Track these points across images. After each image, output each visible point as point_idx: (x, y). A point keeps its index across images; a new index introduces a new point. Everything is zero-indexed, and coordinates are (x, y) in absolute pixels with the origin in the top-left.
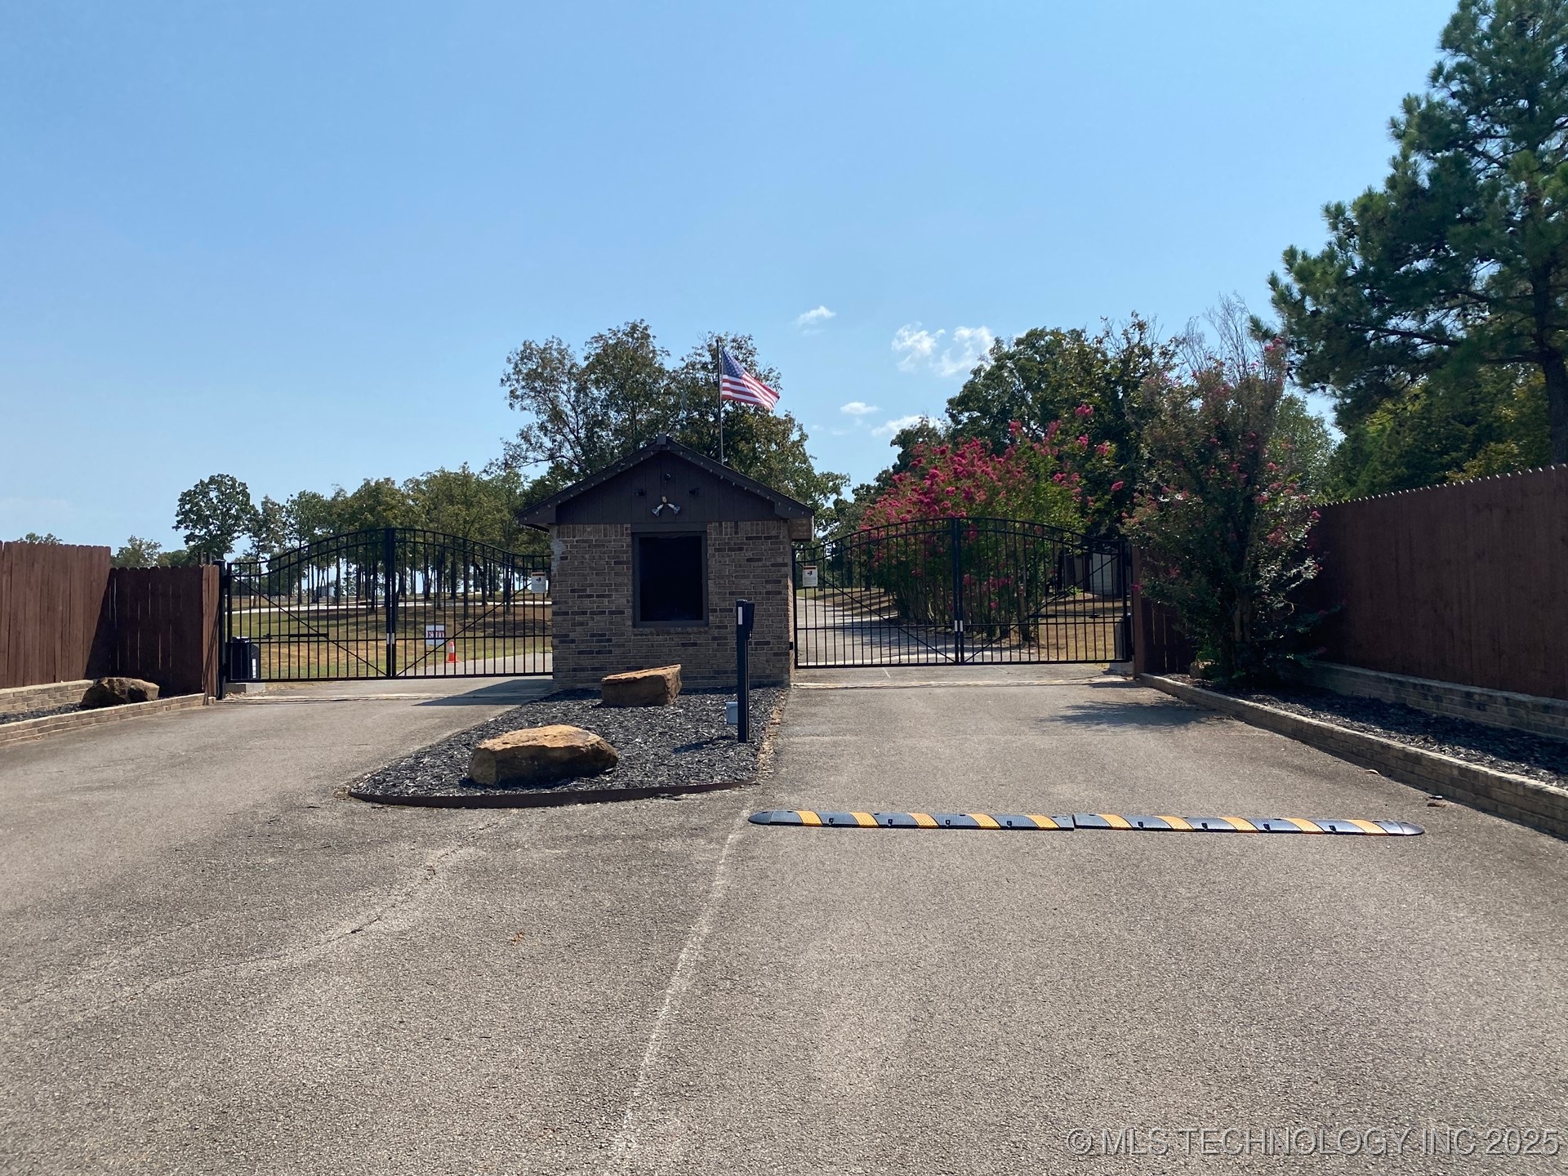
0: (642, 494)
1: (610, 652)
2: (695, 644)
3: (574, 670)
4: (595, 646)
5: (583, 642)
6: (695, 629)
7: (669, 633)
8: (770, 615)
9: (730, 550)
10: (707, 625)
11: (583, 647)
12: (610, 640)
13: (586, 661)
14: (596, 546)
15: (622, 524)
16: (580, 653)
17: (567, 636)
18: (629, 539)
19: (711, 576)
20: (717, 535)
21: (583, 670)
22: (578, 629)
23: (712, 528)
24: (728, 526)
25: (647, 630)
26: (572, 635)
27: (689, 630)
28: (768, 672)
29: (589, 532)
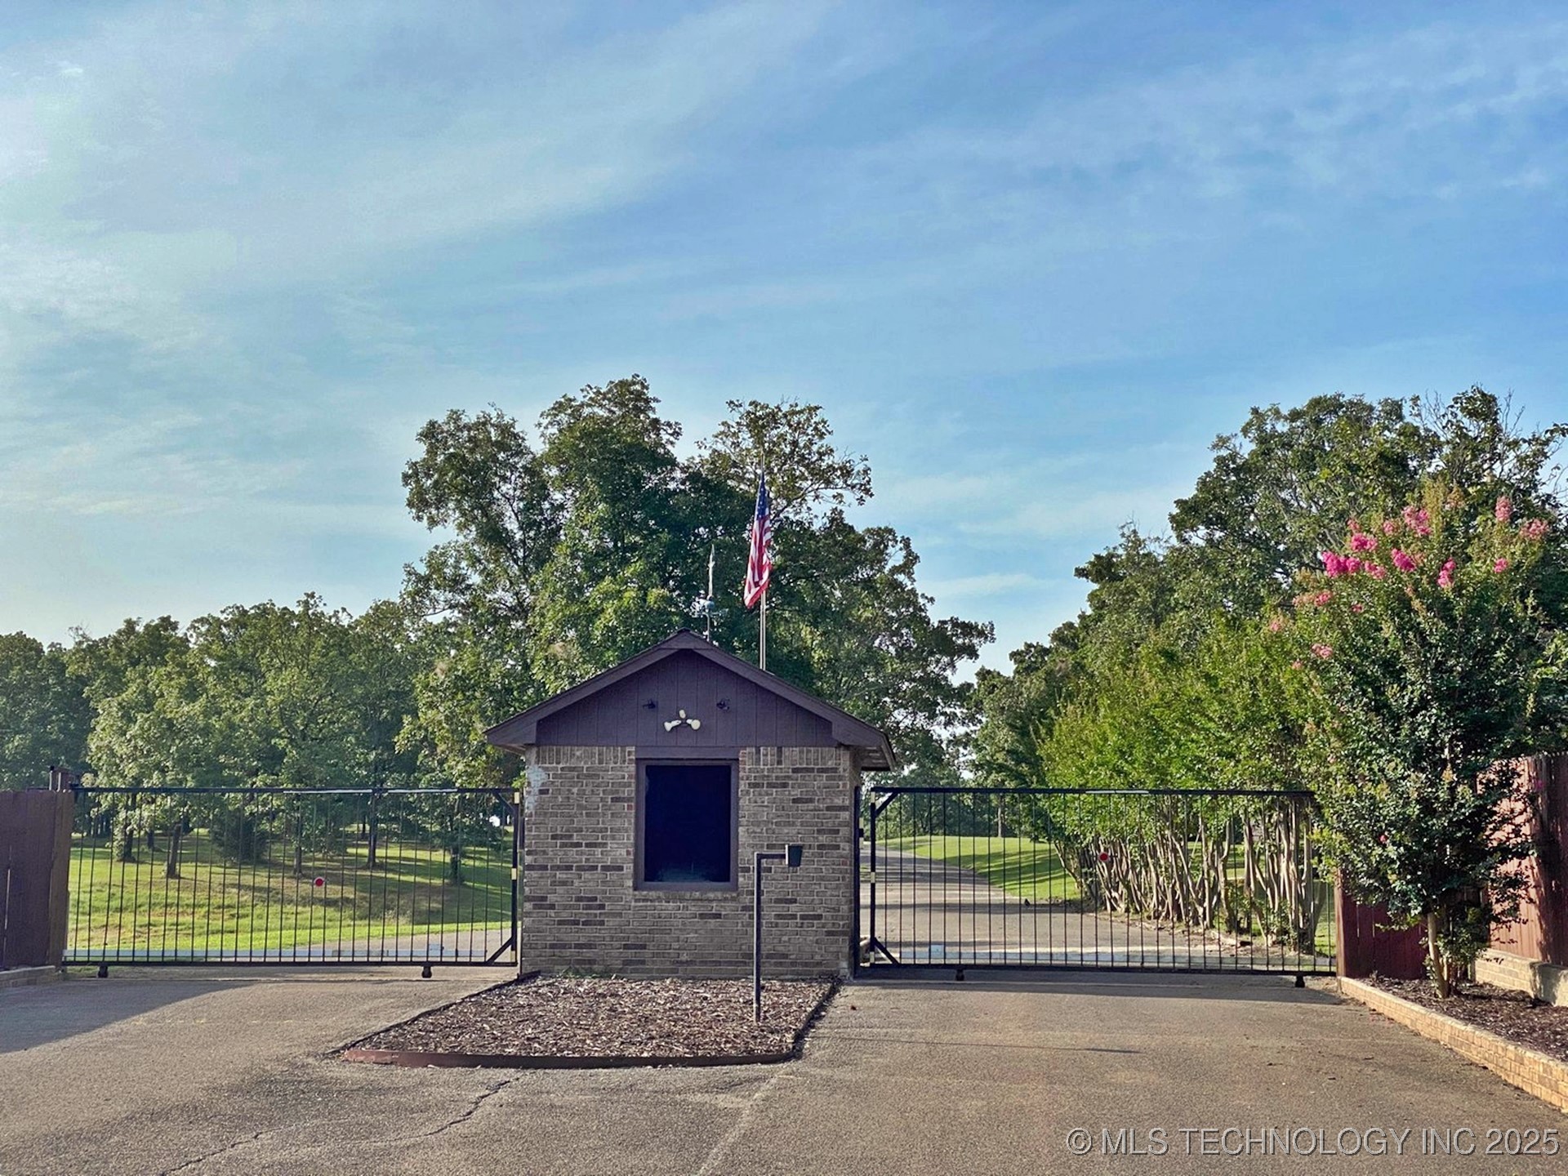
0: (652, 706)
1: (602, 923)
2: (718, 916)
3: (553, 946)
4: (582, 914)
5: (565, 907)
6: (719, 895)
7: (682, 900)
8: (822, 879)
9: (770, 785)
10: (736, 888)
11: (565, 915)
12: (602, 907)
13: (571, 935)
14: (588, 776)
15: (624, 747)
16: (560, 923)
17: (544, 899)
18: (632, 767)
19: (743, 821)
20: (751, 765)
21: (564, 946)
22: (560, 889)
23: (746, 756)
24: (768, 753)
25: (653, 894)
26: (551, 898)
27: (711, 895)
28: (818, 958)
29: (580, 757)
